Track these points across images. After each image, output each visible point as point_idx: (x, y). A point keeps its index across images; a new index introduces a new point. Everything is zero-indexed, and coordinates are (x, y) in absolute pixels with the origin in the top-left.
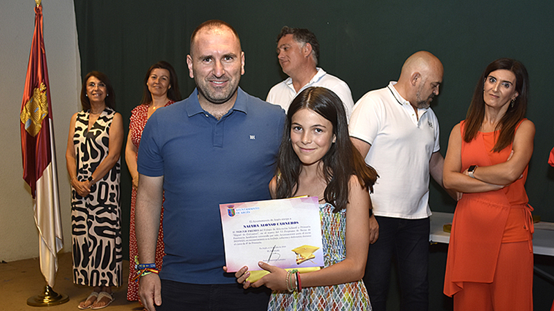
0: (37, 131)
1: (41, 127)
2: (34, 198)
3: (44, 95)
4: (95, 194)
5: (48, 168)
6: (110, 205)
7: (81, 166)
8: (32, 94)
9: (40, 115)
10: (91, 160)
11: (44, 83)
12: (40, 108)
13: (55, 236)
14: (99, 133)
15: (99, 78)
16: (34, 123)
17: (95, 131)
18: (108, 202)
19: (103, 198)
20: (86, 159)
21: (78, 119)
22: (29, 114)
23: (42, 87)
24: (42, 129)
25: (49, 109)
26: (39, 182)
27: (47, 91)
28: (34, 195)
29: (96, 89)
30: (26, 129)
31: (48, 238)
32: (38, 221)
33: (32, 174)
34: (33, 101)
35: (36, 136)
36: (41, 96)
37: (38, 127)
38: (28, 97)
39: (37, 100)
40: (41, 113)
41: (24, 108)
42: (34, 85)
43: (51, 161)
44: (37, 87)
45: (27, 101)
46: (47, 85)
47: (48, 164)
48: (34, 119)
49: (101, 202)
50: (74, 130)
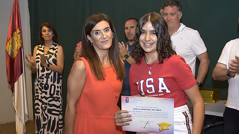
0: (15, 55)
1: (17, 53)
2: (13, 92)
3: (19, 35)
4: (48, 91)
5: (21, 76)
6: (57, 97)
7: (40, 75)
8: (12, 35)
9: (17, 47)
10: (46, 72)
11: (19, 29)
12: (17, 43)
13: (25, 114)
14: (50, 57)
15: (48, 27)
16: (14, 51)
17: (48, 56)
18: (55, 96)
19: (52, 93)
20: (43, 71)
21: (38, 49)
22: (11, 46)
23: (18, 31)
24: (18, 54)
25: (22, 43)
26: (16, 84)
27: (21, 33)
29: (47, 33)
30: (9, 54)
31: (21, 115)
32: (15, 106)
33: (12, 79)
34: (13, 39)
35: (15, 58)
36: (17, 36)
37: (16, 53)
38: (11, 37)
39: (15, 39)
40: (17, 45)
41: (8, 43)
42: (14, 30)
43: (23, 72)
44: (15, 31)
45: (10, 39)
46: (20, 30)
47: (21, 74)
48: (13, 49)
49: (51, 95)
50: (36, 55)
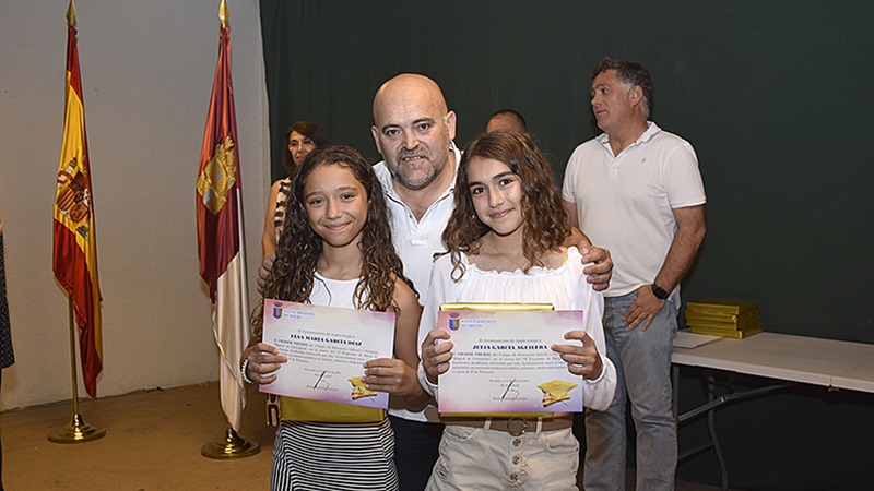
0: (220, 206)
1: (225, 200)
2: (213, 302)
3: (230, 154)
5: (234, 259)
8: (213, 153)
9: (224, 184)
11: (231, 138)
12: (224, 173)
15: (302, 134)
16: (216, 194)
21: (280, 190)
22: (210, 181)
23: (229, 143)
24: (226, 204)
25: (238, 175)
26: (221, 279)
27: (235, 148)
28: (214, 299)
29: (300, 148)
30: (204, 203)
31: (232, 356)
32: (219, 338)
33: (212, 269)
34: (215, 163)
35: (219, 214)
36: (226, 156)
37: (221, 200)
38: (209, 158)
39: (221, 163)
40: (226, 180)
41: (203, 173)
42: (217, 140)
43: (238, 250)
44: (220, 143)
45: (207, 163)
46: (234, 140)
47: (234, 256)
48: (216, 189)
50: (275, 205)
